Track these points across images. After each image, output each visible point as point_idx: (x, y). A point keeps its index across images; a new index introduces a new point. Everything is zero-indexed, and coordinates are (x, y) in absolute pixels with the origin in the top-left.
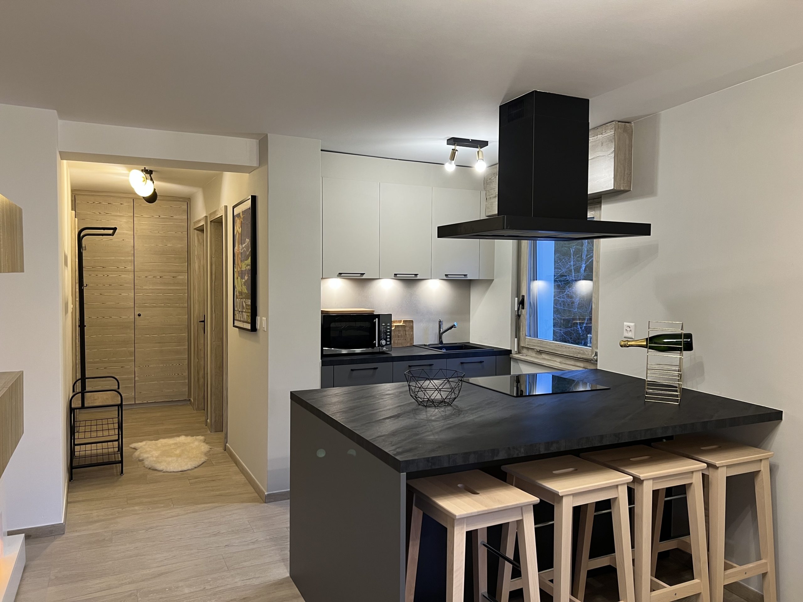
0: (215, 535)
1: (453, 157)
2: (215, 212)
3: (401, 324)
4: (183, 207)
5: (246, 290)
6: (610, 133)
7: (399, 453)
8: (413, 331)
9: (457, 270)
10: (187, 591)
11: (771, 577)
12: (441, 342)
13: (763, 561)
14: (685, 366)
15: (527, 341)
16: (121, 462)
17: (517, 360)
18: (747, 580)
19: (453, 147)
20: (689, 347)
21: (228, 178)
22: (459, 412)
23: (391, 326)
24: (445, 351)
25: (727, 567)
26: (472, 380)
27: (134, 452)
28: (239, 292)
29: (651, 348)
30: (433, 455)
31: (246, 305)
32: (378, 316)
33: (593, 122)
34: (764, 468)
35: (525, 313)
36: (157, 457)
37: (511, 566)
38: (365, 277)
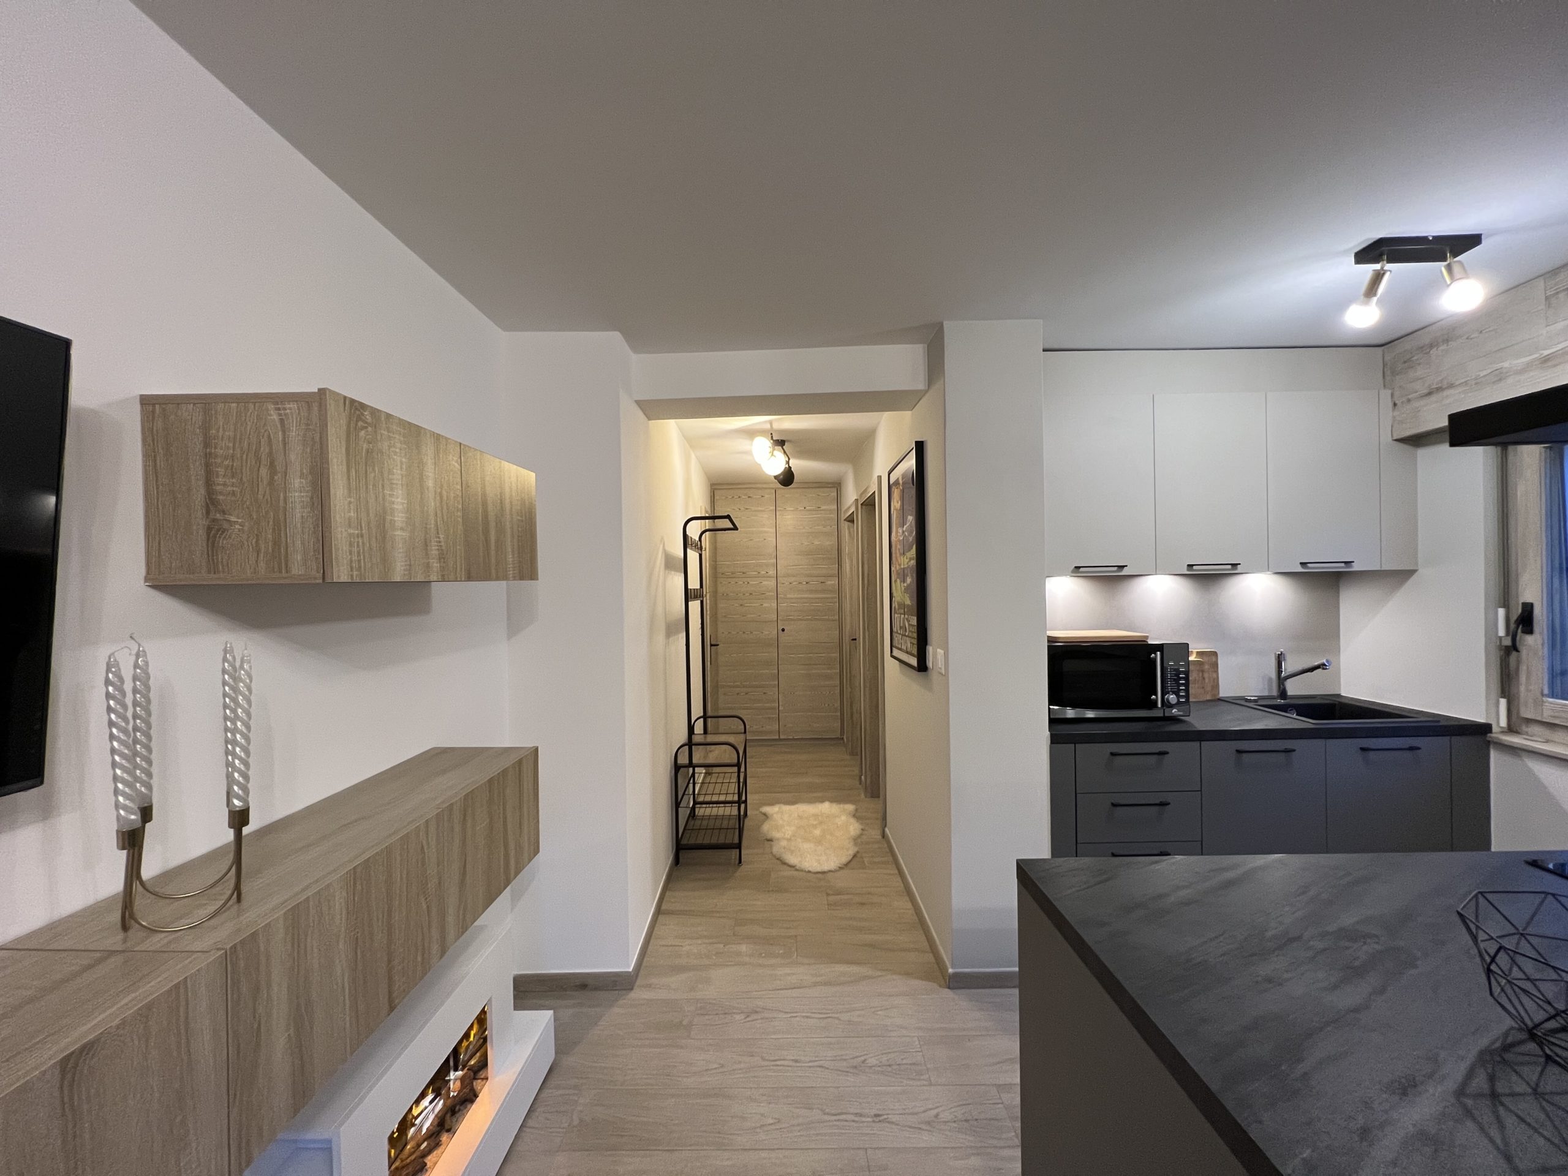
1: (1373, 288)
2: (865, 491)
3: (1200, 658)
4: (832, 494)
5: (909, 601)
8: (1217, 672)
9: (1327, 552)
12: (1283, 694)
15: (1549, 708)
16: (739, 846)
19: (1374, 268)
27: (763, 822)
28: (898, 603)
31: (909, 625)
32: (1160, 647)
36: (791, 839)
38: (1125, 572)
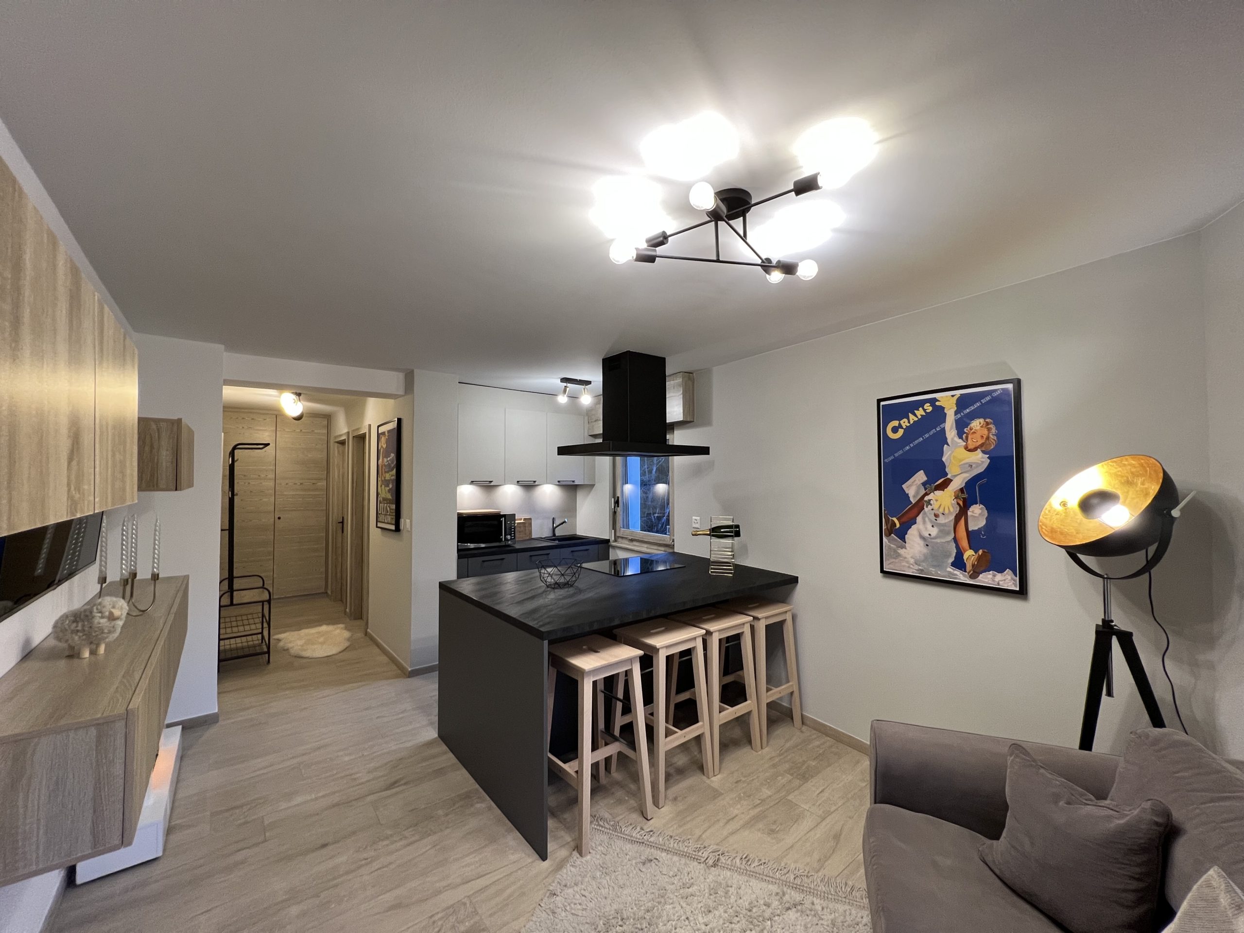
0: (367, 709)
1: (565, 391)
2: (358, 429)
3: (522, 521)
4: (325, 423)
6: (679, 380)
7: (541, 626)
8: (531, 527)
9: (567, 478)
10: (347, 759)
11: (796, 694)
12: (554, 535)
13: (790, 683)
14: (736, 547)
15: (622, 532)
16: (268, 652)
17: (614, 547)
18: (781, 698)
19: (565, 384)
20: (738, 534)
21: (372, 403)
22: (580, 591)
23: (515, 523)
24: (557, 542)
25: (768, 690)
26: (584, 565)
27: (282, 643)
28: (383, 498)
29: (713, 536)
30: (568, 625)
32: (504, 516)
33: (668, 372)
34: (788, 617)
35: (619, 510)
36: (302, 646)
37: (621, 704)
38: (492, 484)
